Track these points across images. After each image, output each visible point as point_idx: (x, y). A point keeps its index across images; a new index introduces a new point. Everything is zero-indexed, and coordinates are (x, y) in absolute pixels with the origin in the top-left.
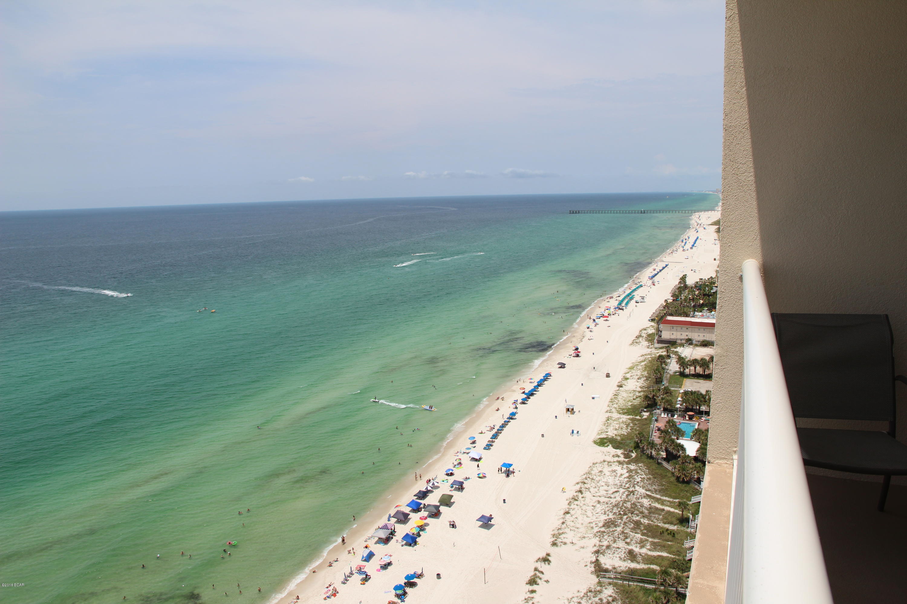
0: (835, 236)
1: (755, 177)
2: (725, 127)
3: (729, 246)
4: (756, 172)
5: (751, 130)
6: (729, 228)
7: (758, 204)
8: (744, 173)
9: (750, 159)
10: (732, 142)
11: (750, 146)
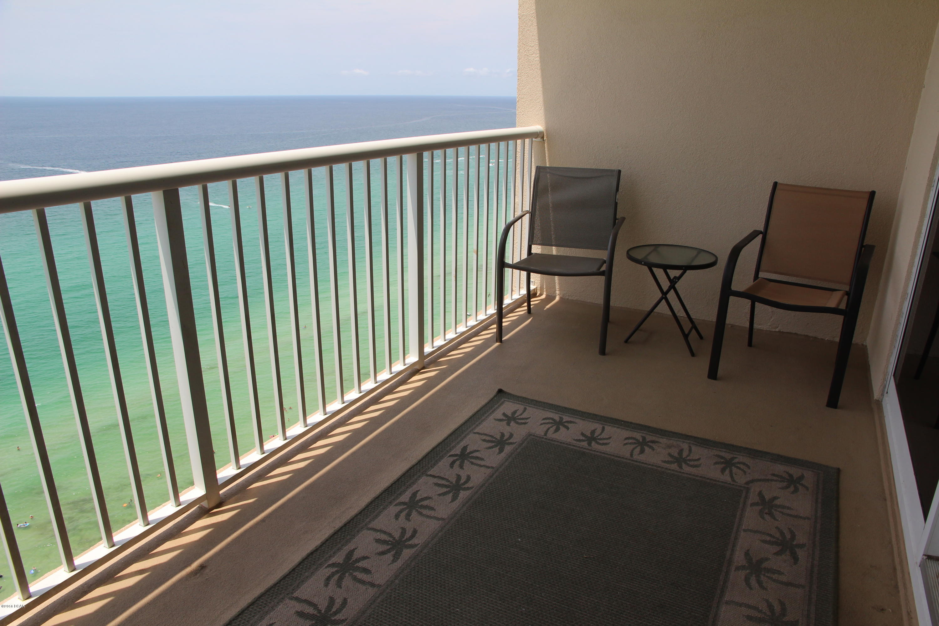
0: (595, 107)
1: (540, 58)
2: (519, 15)
3: (523, 114)
4: (540, 53)
5: (537, 19)
6: (523, 100)
7: (542, 81)
8: (532, 55)
9: (537, 42)
10: (524, 29)
11: (536, 32)
